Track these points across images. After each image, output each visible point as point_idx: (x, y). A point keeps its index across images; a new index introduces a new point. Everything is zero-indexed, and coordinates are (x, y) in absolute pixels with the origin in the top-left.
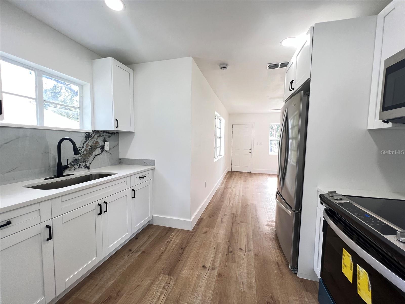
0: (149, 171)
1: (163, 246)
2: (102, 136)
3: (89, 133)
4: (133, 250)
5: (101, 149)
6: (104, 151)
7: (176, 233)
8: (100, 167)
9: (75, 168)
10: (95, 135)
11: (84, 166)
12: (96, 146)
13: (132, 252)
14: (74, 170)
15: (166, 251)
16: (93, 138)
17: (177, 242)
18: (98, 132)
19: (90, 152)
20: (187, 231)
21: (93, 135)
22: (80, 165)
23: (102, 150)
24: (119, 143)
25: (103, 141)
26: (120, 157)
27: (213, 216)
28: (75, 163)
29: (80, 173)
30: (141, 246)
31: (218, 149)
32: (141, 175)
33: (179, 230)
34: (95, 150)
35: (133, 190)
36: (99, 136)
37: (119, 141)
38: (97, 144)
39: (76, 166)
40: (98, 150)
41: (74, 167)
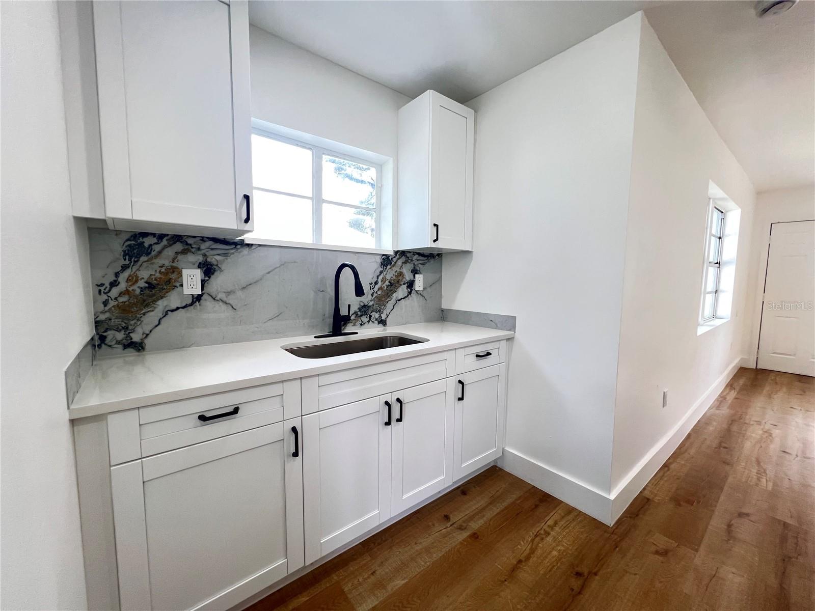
0: (499, 342)
1: (525, 542)
2: (409, 261)
3: (387, 256)
4: (454, 518)
5: (408, 287)
6: (413, 291)
7: (563, 517)
8: (405, 324)
9: (362, 322)
10: (398, 259)
11: (376, 320)
12: (398, 282)
13: (450, 523)
14: (361, 325)
15: (531, 560)
16: (394, 265)
17: (563, 545)
18: (403, 253)
19: (388, 294)
20: (596, 524)
21: (394, 260)
22: (370, 317)
23: (409, 290)
24: (441, 276)
25: (412, 272)
26: (444, 307)
27: (690, 503)
28: (363, 312)
29: (370, 331)
30: (471, 518)
31: (709, 298)
32: (481, 350)
33: (571, 510)
34: (397, 288)
35: (460, 382)
36: (405, 262)
37: (441, 271)
38: (400, 278)
39: (365, 319)
40: (403, 290)
41: (360, 319)
